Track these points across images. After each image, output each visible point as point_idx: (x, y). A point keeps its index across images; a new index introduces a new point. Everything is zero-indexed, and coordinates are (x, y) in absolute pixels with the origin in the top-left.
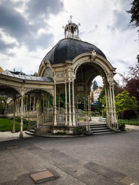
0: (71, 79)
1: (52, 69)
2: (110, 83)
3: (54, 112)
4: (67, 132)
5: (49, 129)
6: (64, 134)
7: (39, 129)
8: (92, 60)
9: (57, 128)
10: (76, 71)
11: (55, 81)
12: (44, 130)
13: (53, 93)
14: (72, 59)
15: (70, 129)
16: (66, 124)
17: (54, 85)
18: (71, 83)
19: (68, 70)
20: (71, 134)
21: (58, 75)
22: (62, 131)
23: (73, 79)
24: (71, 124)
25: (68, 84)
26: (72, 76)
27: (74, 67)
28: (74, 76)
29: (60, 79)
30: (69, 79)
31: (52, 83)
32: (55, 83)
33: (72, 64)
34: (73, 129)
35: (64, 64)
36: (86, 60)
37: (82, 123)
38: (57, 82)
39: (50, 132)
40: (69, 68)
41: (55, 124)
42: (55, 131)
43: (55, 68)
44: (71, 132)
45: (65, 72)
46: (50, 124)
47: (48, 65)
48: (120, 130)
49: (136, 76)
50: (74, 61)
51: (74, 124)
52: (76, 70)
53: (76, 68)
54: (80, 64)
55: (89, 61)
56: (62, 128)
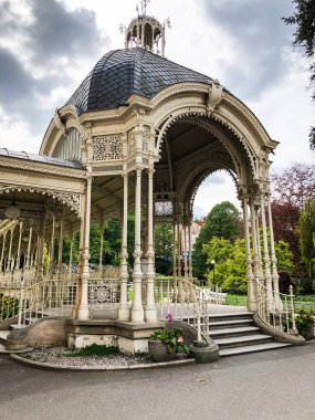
0: (145, 161)
1: (80, 128)
3: (82, 272)
4: (124, 344)
5: (61, 333)
6: (114, 352)
7: (24, 333)
8: (211, 108)
9: (88, 328)
10: (160, 136)
11: (89, 168)
12: (42, 334)
13: (83, 207)
14: (149, 95)
15: (136, 335)
16: (123, 316)
17: (84, 181)
18: (145, 173)
19: (136, 129)
20: (139, 355)
21: (101, 149)
22: (107, 341)
23: (152, 161)
24: (138, 318)
25: (132, 177)
26: (145, 152)
27: (155, 119)
28: (157, 151)
29: (108, 162)
30: (139, 159)
31: (79, 174)
32: (90, 173)
33: (148, 111)
34: (148, 334)
35: (122, 110)
36: (192, 105)
37: (180, 313)
38: (95, 169)
39: (65, 343)
40: (138, 122)
41: (84, 315)
42: (81, 342)
43: (93, 123)
44: (140, 346)
45: (124, 138)
46: (64, 311)
50: (156, 100)
51: (153, 318)
52: (162, 132)
53: (160, 127)
54: (175, 115)
55: (202, 111)
56: (107, 330)
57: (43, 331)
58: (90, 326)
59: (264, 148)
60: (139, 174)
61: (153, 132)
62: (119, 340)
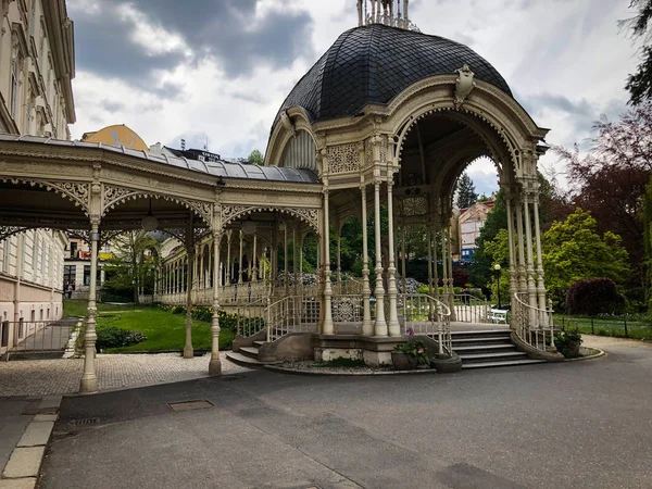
0: (384, 173)
1: (314, 136)
2: (525, 185)
3: (324, 288)
4: (368, 357)
5: (307, 348)
6: (360, 364)
7: (274, 346)
8: (460, 100)
9: (334, 342)
10: (399, 144)
11: (325, 181)
12: (289, 349)
13: (321, 222)
14: (385, 100)
15: (380, 348)
16: (367, 330)
17: (321, 195)
18: (384, 185)
19: (373, 140)
20: (384, 366)
21: (337, 160)
22: (352, 354)
23: (390, 173)
24: (382, 332)
25: (370, 189)
26: (386, 162)
27: (392, 127)
28: (396, 161)
29: (344, 173)
30: (377, 172)
31: (315, 189)
32: (327, 186)
33: (385, 119)
34: (390, 347)
35: (359, 119)
36: (438, 101)
37: (421, 325)
38: (331, 182)
39: (312, 357)
40: (377, 131)
41: (329, 329)
42: (327, 355)
43: (327, 133)
44: (384, 358)
45: (361, 147)
46: (310, 327)
47: (300, 125)
48: (560, 355)
49: (622, 156)
50: (393, 105)
51: (396, 331)
52: (400, 138)
53: (399, 133)
54: (415, 116)
55: (449, 105)
56: (352, 344)
57: (290, 346)
58: (336, 340)
59: (531, 139)
60: (377, 189)
61: (391, 140)
62: (365, 354)
